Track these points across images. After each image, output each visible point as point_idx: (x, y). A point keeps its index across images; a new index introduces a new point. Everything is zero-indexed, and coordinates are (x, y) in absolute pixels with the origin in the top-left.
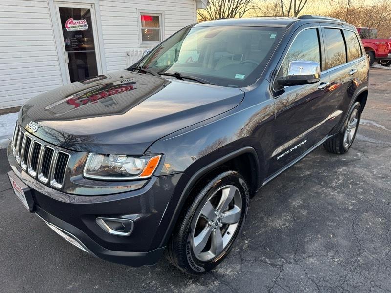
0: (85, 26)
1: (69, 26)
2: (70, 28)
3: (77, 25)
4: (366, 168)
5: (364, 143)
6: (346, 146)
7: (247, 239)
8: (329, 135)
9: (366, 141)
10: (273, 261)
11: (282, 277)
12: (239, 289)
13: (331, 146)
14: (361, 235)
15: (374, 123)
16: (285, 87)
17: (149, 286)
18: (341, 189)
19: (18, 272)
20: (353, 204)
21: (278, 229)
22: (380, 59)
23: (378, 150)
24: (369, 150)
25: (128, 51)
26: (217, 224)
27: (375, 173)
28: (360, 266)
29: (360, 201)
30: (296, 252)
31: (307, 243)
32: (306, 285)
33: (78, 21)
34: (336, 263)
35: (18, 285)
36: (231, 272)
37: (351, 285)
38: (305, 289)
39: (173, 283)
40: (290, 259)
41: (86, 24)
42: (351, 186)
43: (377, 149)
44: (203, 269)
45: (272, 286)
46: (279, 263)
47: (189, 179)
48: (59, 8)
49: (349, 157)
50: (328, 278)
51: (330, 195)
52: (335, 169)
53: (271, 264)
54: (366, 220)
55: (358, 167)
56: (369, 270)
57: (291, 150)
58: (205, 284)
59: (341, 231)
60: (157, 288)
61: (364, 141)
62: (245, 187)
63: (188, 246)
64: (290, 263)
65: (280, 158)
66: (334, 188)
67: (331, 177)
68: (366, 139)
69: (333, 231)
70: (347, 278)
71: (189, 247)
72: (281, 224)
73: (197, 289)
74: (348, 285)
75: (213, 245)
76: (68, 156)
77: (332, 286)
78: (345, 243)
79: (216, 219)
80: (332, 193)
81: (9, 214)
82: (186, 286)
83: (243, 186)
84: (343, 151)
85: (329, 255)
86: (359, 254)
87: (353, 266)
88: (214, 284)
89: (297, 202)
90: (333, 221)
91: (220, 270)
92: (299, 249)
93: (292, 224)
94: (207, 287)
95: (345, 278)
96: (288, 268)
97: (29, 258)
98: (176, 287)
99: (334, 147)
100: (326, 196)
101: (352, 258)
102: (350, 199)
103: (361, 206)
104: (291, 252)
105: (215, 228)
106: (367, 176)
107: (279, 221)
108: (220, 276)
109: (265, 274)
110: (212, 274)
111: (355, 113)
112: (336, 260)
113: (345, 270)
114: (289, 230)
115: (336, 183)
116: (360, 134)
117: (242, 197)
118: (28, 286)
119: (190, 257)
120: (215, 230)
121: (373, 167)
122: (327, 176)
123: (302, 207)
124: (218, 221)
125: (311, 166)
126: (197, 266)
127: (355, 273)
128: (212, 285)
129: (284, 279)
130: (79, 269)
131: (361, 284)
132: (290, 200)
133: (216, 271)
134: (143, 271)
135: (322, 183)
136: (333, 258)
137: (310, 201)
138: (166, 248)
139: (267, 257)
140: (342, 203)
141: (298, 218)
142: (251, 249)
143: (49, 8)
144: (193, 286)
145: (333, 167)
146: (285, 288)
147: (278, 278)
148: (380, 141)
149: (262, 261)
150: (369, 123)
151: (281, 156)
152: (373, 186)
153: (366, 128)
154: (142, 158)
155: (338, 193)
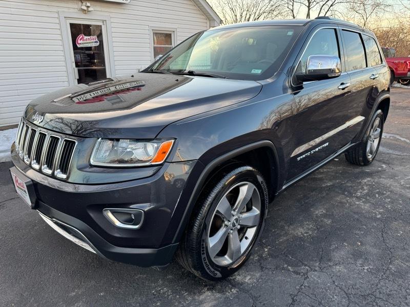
0: (96, 42)
1: (79, 42)
2: (80, 44)
3: (88, 41)
4: (392, 178)
5: (388, 155)
6: (370, 157)
7: (266, 247)
8: (351, 143)
9: (390, 154)
10: (296, 269)
11: (306, 284)
12: (260, 296)
13: (354, 156)
14: (391, 243)
15: (398, 137)
16: (304, 83)
17: (159, 293)
18: (366, 199)
19: (17, 279)
20: (380, 213)
21: (301, 238)
22: (400, 78)
23: (404, 162)
24: (395, 162)
25: (139, 68)
26: (234, 225)
27: (402, 183)
28: (393, 274)
29: (388, 210)
30: (321, 260)
31: (333, 251)
32: (333, 293)
33: (89, 37)
34: (365, 271)
35: (15, 292)
36: (250, 279)
37: (384, 293)
38: (333, 297)
39: (186, 290)
40: (315, 266)
41: (97, 40)
42: (377, 196)
43: (402, 161)
44: (219, 275)
45: (296, 294)
46: (302, 271)
47: (204, 168)
48: (70, 24)
49: (373, 168)
50: (358, 286)
51: (356, 204)
52: (359, 179)
53: (294, 272)
54: (396, 228)
55: (383, 178)
56: (402, 278)
57: (312, 152)
58: (221, 291)
59: (369, 239)
60: (168, 296)
61: (388, 154)
62: (264, 186)
63: (203, 244)
64: (315, 271)
65: (301, 159)
66: (359, 198)
67: (355, 187)
68: (391, 151)
69: (361, 239)
70: (379, 286)
71: (204, 246)
72: (303, 232)
73: (212, 297)
74: (380, 293)
75: (230, 249)
76: (75, 143)
77: (363, 294)
78: (374, 251)
79: (233, 219)
80: (357, 203)
81: (10, 223)
82: (200, 293)
83: (262, 185)
84: (366, 163)
85: (358, 262)
86: (391, 262)
87: (384, 274)
88: (231, 291)
89: (319, 211)
90: (360, 229)
91: (238, 277)
92: (324, 257)
93: (316, 232)
94: (224, 294)
95: (377, 285)
96: (313, 276)
97: (29, 265)
98: (190, 294)
99: (357, 158)
100: (351, 205)
101: (383, 266)
102: (377, 208)
103: (389, 215)
104: (316, 260)
105: (232, 230)
106: (393, 186)
107: (301, 230)
108: (239, 283)
109: (287, 281)
110: (229, 281)
111: (377, 122)
112: (366, 268)
113: (376, 278)
114: (312, 238)
115: (361, 193)
116: (384, 147)
117: (261, 198)
118: (26, 293)
119: (205, 258)
120: (232, 231)
121: (400, 177)
122: (351, 186)
123: (325, 216)
124: (235, 222)
125: (334, 177)
126: (213, 270)
127: (387, 281)
128: (229, 293)
129: (309, 287)
130: (84, 277)
131: (395, 292)
132: (312, 209)
133: (234, 279)
134: (153, 278)
135: (346, 193)
136: (362, 265)
137: (334, 210)
138: (179, 245)
139: (289, 265)
140: (369, 212)
141: (321, 227)
142: (272, 257)
143: (59, 24)
144: (208, 293)
145: (357, 178)
146: (311, 296)
147: (302, 285)
148: (405, 154)
149: (283, 269)
150: (393, 137)
151: (301, 157)
152: (401, 196)
153: (390, 141)
154: (154, 143)
155: (363, 202)
